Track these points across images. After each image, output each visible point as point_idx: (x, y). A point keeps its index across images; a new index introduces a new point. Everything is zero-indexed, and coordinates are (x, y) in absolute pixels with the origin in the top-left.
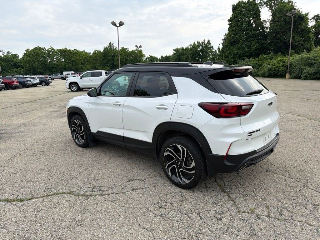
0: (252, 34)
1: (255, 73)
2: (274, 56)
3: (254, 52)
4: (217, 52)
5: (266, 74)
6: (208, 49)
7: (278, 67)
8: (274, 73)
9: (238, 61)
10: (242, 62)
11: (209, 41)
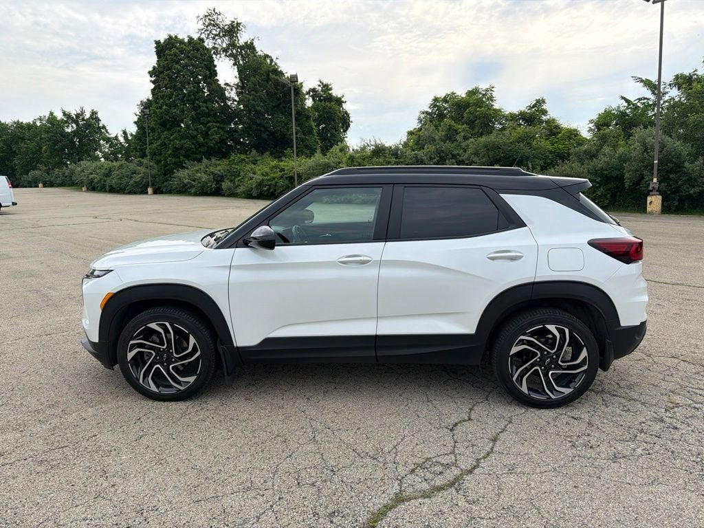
0: (207, 108)
1: (229, 189)
2: (258, 158)
3: (217, 147)
4: (122, 140)
5: (254, 193)
6: (94, 131)
7: (274, 178)
8: (268, 190)
9: (185, 163)
10: (194, 166)
11: (94, 113)
